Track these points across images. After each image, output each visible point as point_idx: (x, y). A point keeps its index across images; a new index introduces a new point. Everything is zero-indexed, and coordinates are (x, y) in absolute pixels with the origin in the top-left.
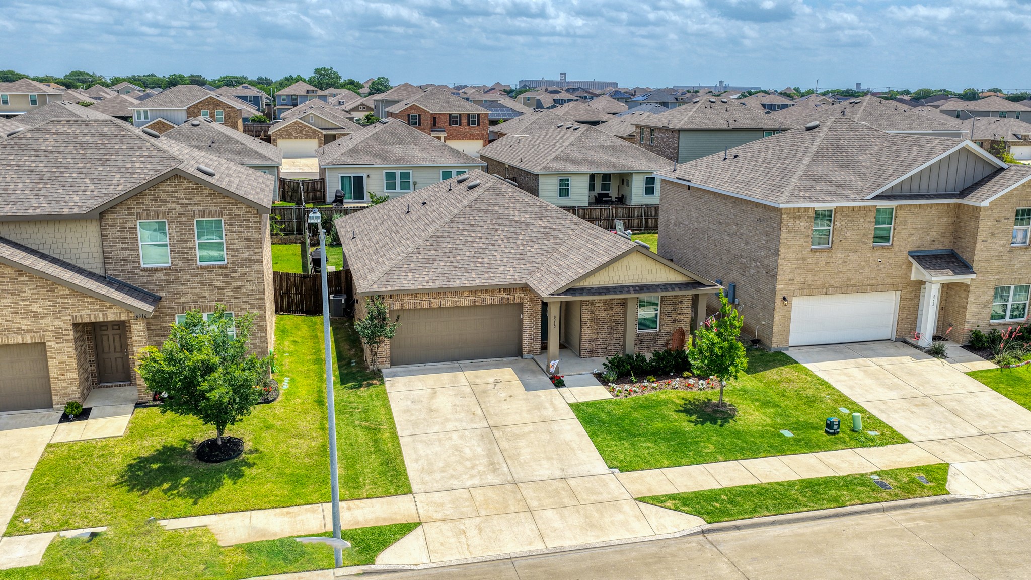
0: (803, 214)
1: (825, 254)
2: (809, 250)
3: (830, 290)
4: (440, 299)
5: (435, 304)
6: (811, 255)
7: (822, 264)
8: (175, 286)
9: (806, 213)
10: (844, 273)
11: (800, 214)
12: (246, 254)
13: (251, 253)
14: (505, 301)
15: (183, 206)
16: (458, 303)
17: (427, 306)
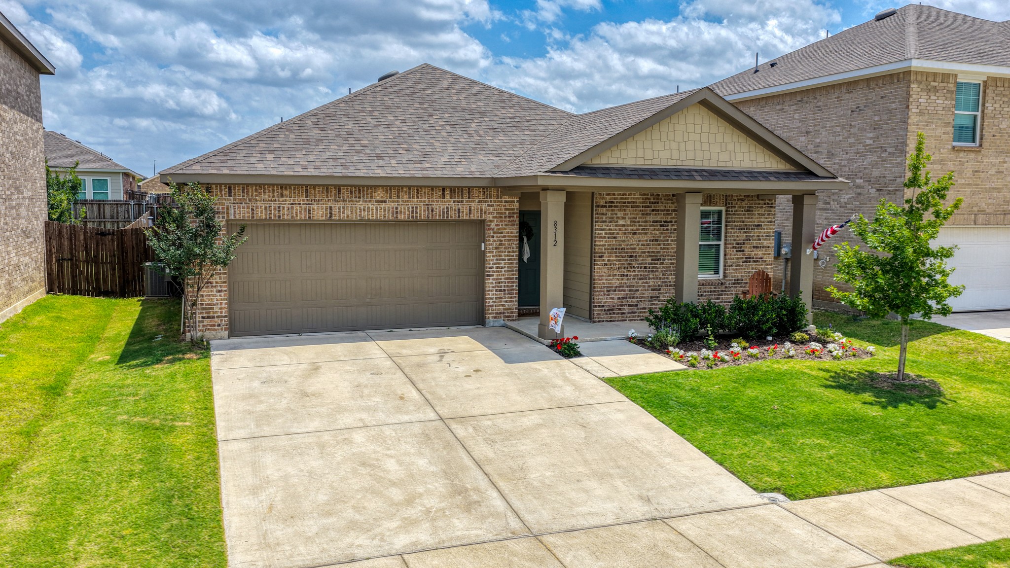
0: (941, 84)
1: (972, 155)
2: (950, 147)
4: (330, 204)
5: (319, 213)
6: (953, 156)
7: (968, 172)
9: (945, 85)
11: (936, 84)
14: (453, 215)
16: (365, 214)
17: (303, 216)
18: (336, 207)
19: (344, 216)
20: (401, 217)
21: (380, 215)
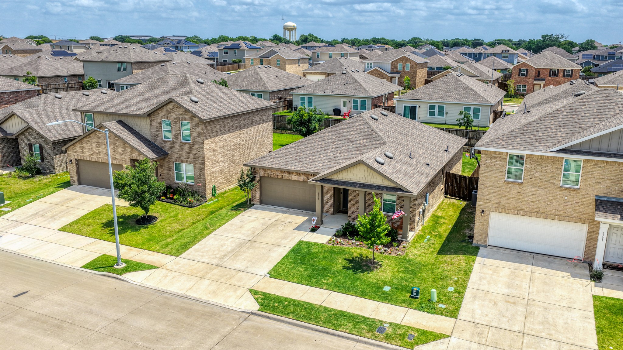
0: (498, 156)
1: (517, 186)
2: (505, 181)
3: (521, 212)
4: (282, 175)
6: (505, 185)
7: (515, 193)
8: (173, 149)
9: (501, 156)
10: (534, 202)
11: (496, 155)
12: (197, 139)
13: (200, 139)
15: (176, 115)
16: (291, 178)
17: (276, 177)
18: (284, 175)
19: (286, 178)
20: (300, 180)
21: (295, 179)
